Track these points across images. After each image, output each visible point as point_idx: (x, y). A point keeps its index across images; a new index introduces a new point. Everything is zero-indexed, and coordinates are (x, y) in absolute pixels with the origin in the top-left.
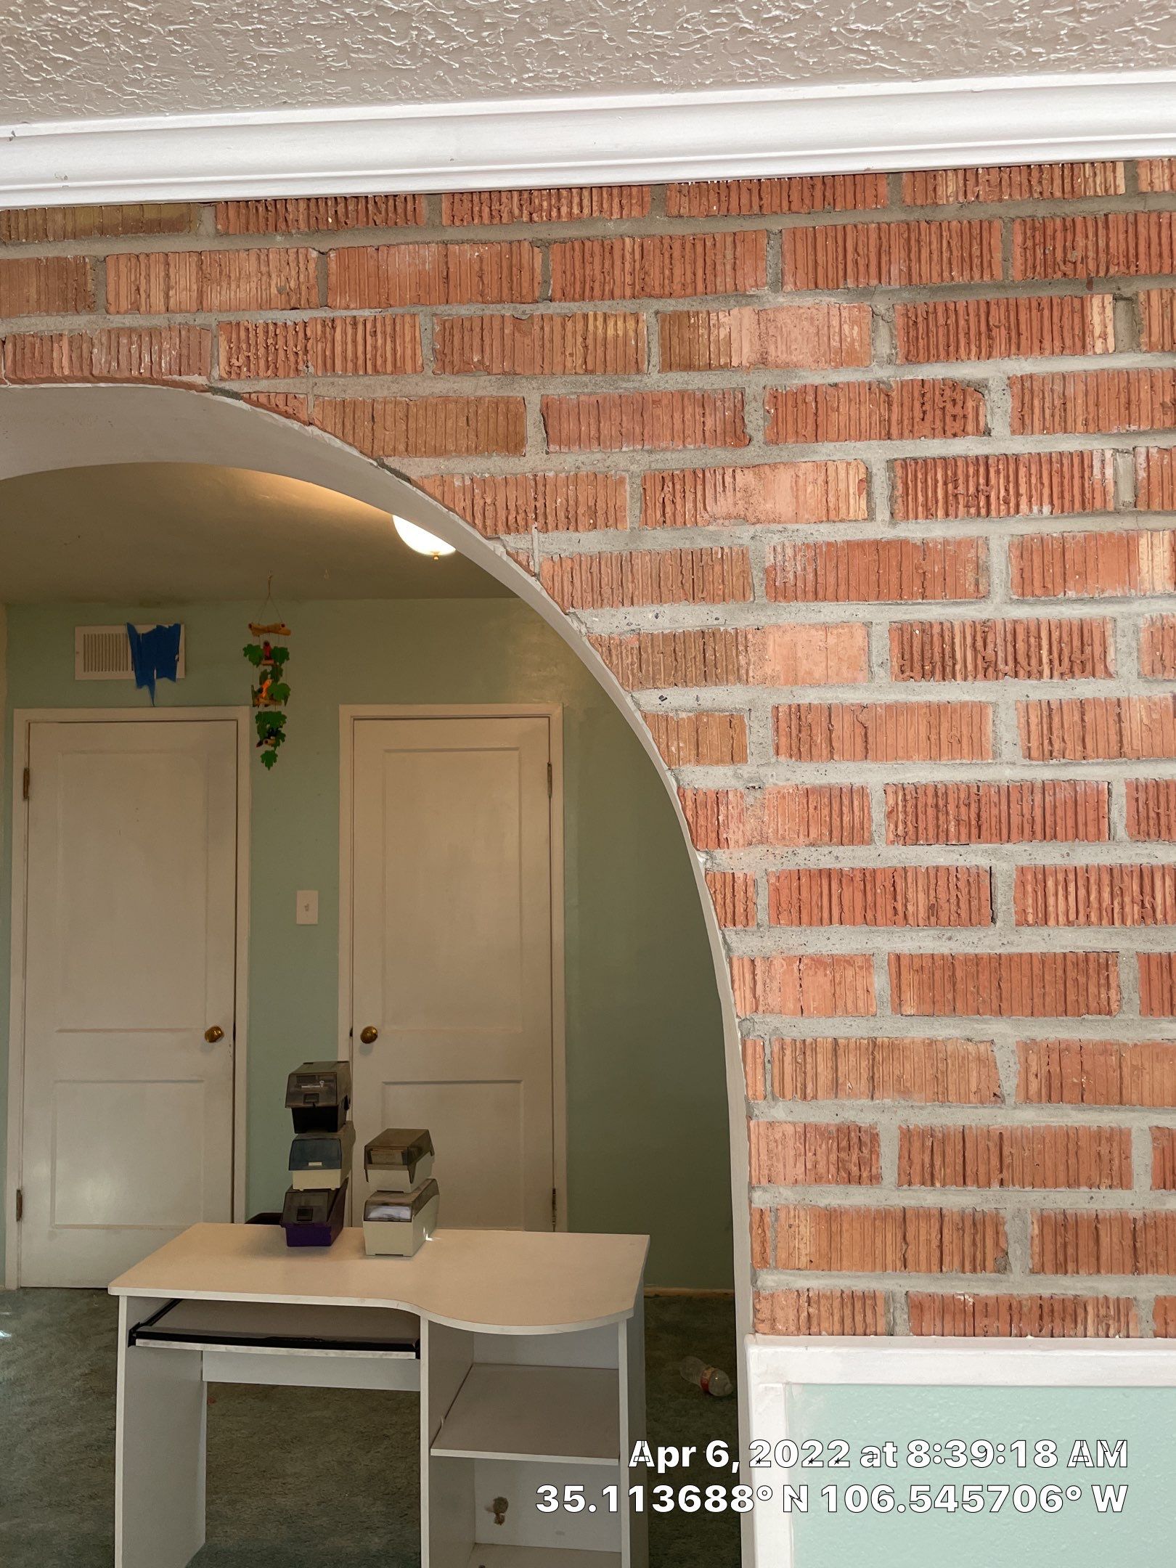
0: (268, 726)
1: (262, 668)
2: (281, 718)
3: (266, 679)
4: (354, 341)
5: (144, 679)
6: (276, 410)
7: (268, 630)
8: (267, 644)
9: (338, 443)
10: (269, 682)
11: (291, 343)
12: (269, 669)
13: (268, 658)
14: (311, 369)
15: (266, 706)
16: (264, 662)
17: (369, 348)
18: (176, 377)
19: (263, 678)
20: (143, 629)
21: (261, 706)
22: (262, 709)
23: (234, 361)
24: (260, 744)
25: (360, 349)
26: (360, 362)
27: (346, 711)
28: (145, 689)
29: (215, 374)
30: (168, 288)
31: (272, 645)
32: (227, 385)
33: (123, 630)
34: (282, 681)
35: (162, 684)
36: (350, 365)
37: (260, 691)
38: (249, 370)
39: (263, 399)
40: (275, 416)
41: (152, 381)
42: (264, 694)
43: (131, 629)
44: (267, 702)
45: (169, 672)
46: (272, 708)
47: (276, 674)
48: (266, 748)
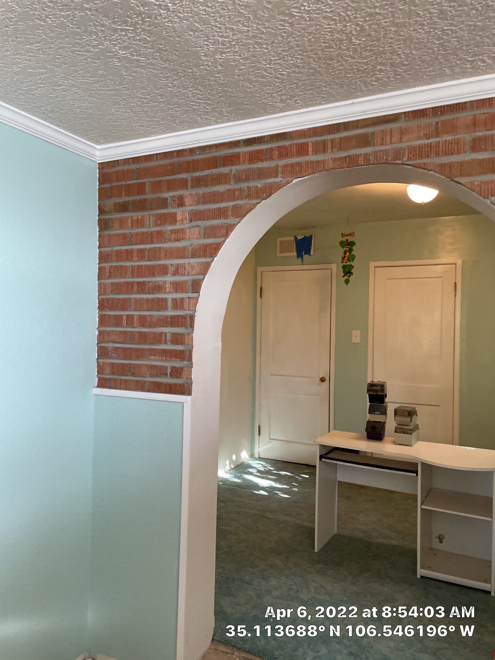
0: (347, 270)
1: (345, 249)
2: (352, 267)
3: (347, 253)
4: (446, 147)
5: (300, 255)
6: (421, 168)
7: (348, 235)
8: (347, 240)
9: (439, 175)
10: (348, 254)
11: (426, 149)
12: (348, 249)
13: (347, 245)
14: (432, 155)
15: (346, 262)
16: (346, 247)
17: (450, 148)
18: (393, 162)
19: (345, 253)
20: (299, 238)
21: (344, 262)
22: (344, 264)
23: (410, 156)
24: (344, 276)
25: (447, 148)
26: (447, 151)
27: (372, 264)
28: (300, 259)
29: (404, 160)
30: (391, 138)
31: (349, 241)
32: (407, 163)
33: (293, 238)
34: (353, 253)
35: (306, 257)
36: (444, 153)
37: (345, 257)
38: (414, 158)
39: (418, 165)
40: (420, 169)
41: (386, 163)
42: (346, 258)
43: (296, 238)
44: (346, 261)
45: (308, 252)
46: (348, 263)
47: (351, 250)
48: (346, 277)
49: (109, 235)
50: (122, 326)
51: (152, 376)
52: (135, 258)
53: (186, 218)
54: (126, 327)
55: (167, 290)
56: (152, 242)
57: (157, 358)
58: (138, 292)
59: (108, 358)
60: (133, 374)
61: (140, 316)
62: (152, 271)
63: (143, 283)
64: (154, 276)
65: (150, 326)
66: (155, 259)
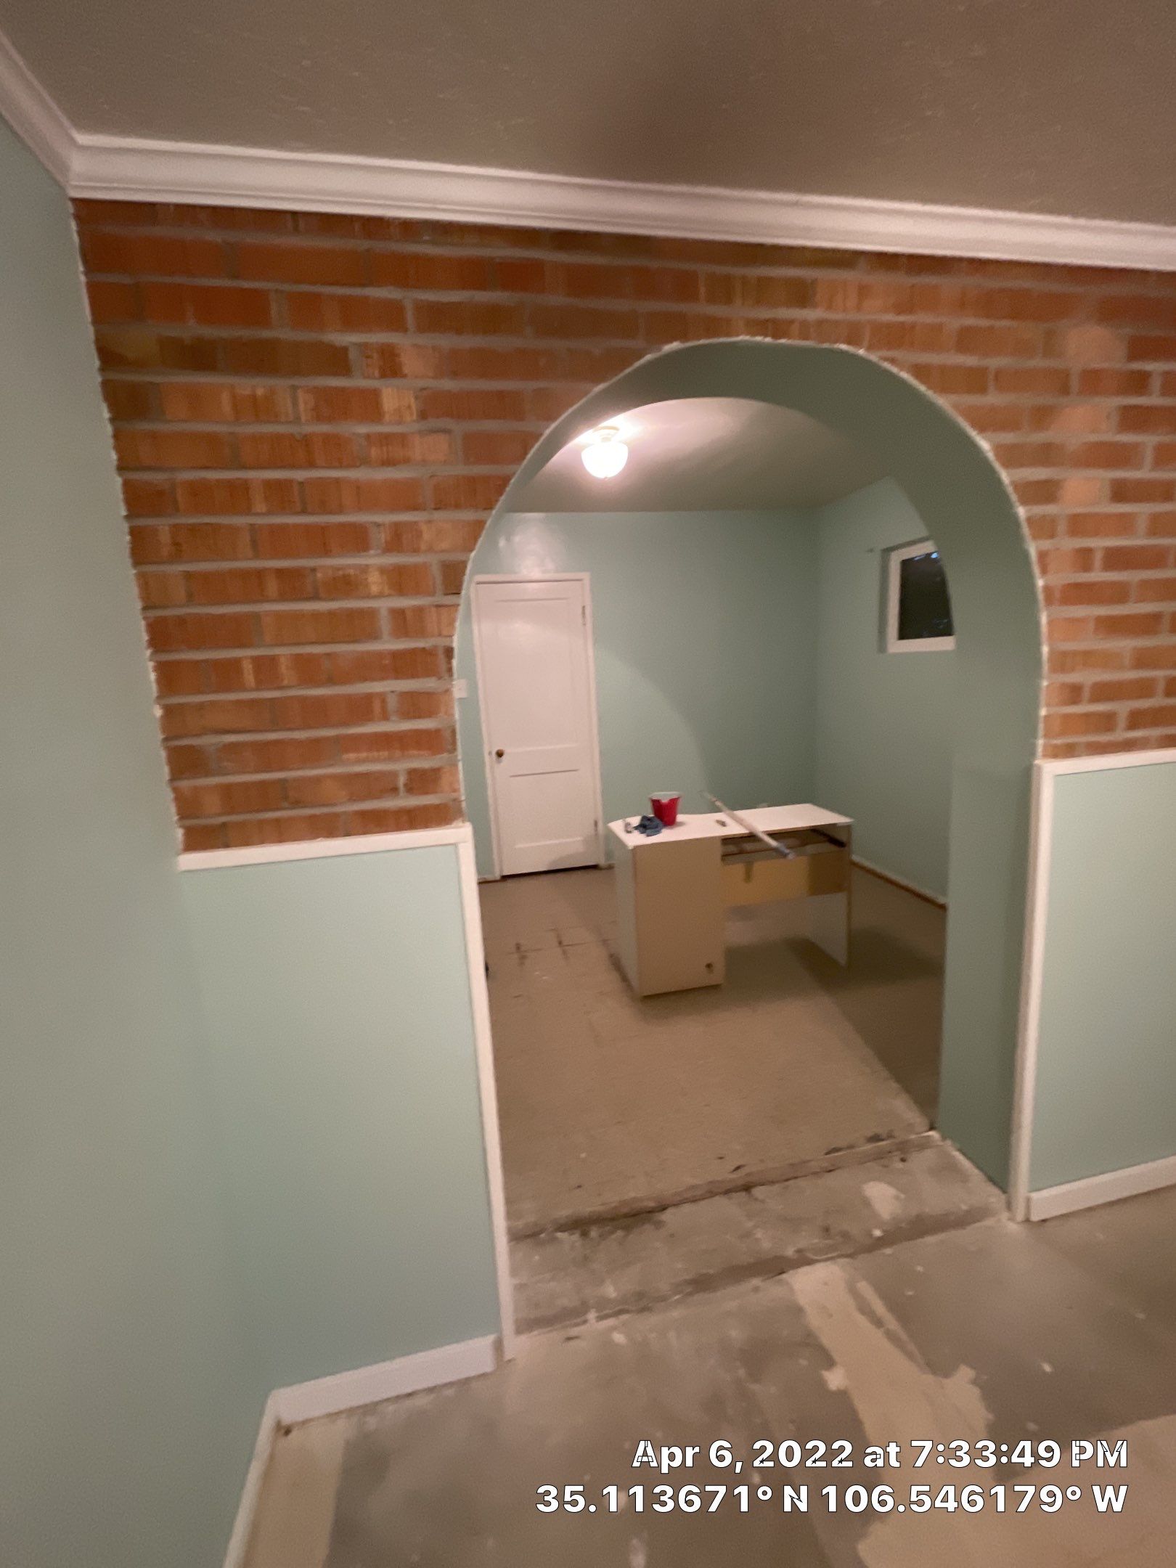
4: (924, 334)
30: (845, 299)
36: (923, 346)
49: (154, 436)
50: (243, 688)
51: (353, 798)
52: (260, 506)
53: (409, 407)
54: (257, 689)
55: (374, 589)
56: (311, 465)
57: (364, 755)
58: (283, 598)
59: (208, 774)
60: (297, 804)
61: (298, 658)
62: (321, 541)
63: (297, 574)
64: (327, 552)
65: (331, 681)
66: (324, 508)
